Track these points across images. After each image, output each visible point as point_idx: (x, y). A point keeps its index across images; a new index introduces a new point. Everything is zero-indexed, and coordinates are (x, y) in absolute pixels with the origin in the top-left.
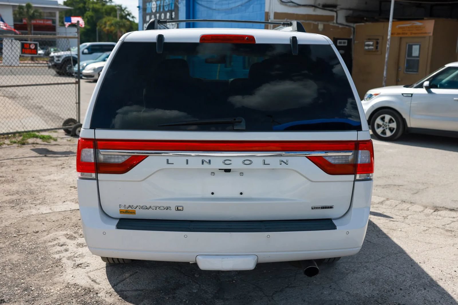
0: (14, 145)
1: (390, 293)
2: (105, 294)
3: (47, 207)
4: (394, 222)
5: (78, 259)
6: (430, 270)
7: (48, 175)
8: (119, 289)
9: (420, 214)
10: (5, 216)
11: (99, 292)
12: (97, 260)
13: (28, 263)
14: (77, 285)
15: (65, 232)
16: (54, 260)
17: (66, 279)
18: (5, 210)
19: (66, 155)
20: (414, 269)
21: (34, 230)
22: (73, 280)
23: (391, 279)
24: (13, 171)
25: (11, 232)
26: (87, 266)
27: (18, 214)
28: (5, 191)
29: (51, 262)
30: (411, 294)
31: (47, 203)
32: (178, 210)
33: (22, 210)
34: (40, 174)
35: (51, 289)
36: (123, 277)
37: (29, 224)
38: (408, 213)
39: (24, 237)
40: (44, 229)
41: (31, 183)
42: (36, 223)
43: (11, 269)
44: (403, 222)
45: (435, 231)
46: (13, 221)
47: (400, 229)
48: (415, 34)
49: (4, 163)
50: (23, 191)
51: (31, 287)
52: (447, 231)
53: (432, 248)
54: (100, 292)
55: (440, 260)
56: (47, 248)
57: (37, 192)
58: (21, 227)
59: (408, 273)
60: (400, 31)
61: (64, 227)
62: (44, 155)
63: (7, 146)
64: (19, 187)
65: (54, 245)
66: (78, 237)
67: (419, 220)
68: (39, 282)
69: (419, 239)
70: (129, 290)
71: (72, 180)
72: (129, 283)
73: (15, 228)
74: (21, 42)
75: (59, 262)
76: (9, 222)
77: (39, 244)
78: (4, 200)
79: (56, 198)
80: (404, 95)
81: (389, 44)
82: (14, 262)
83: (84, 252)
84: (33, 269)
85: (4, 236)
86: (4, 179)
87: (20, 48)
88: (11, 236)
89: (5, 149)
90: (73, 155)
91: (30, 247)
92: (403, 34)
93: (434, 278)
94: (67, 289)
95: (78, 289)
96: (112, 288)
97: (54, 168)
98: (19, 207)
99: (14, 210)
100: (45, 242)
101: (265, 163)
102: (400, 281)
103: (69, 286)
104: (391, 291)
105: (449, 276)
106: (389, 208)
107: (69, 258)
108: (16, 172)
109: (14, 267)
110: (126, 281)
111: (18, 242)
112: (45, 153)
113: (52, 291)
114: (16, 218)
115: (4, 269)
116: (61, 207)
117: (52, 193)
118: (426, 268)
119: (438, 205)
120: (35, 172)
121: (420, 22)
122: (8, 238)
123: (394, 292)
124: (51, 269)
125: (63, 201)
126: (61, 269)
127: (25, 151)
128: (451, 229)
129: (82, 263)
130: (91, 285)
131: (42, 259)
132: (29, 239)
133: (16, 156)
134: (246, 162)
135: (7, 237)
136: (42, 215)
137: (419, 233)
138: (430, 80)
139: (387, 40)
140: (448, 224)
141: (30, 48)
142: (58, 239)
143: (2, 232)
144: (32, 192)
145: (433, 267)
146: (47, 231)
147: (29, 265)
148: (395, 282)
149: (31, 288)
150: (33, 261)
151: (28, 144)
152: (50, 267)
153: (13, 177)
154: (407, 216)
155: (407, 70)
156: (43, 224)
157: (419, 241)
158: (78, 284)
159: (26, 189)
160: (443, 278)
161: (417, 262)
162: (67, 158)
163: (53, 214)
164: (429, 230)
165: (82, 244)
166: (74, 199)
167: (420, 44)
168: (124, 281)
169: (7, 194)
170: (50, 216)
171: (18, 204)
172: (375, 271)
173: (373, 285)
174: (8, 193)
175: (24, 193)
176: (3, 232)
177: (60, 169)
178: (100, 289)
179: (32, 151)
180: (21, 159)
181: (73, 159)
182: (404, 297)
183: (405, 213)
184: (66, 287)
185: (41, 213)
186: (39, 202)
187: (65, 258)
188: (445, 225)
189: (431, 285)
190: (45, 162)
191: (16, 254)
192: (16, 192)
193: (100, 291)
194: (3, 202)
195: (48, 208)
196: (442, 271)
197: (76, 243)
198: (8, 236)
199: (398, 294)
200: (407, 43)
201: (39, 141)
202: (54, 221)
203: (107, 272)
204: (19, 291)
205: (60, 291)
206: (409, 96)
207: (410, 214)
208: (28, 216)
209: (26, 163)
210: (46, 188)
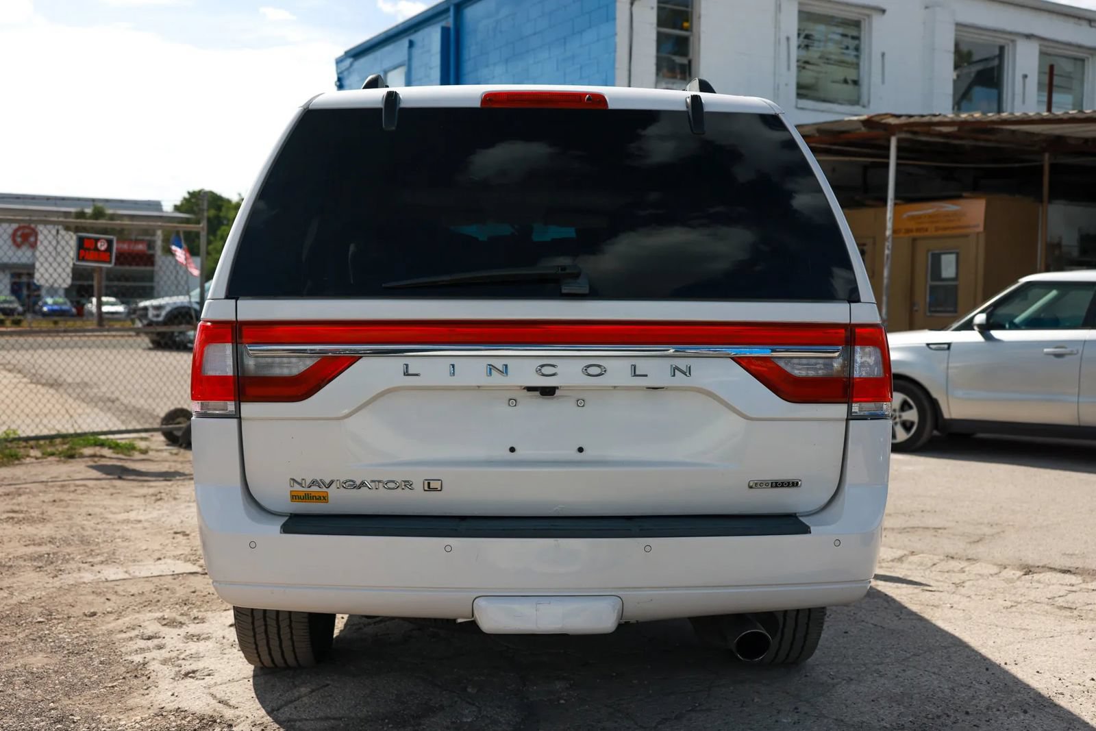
0: (50, 459)
1: (942, 720)
2: (251, 726)
3: (118, 568)
4: (933, 593)
5: (187, 663)
6: (1032, 677)
7: (124, 512)
8: (283, 718)
9: (990, 578)
10: (20, 584)
11: (236, 723)
12: (231, 664)
13: (68, 672)
14: (182, 711)
15: (159, 615)
16: (131, 665)
17: (157, 701)
18: (22, 573)
19: (168, 478)
20: (993, 676)
21: (86, 612)
22: (173, 702)
23: (941, 695)
24: (44, 502)
25: (33, 614)
26: (209, 675)
27: (51, 580)
28: (22, 537)
29: (124, 669)
30: (992, 722)
31: (118, 561)
32: (430, 489)
33: (61, 574)
34: (105, 509)
35: (119, 720)
36: (293, 694)
37: (74, 600)
38: (963, 577)
39: (61, 623)
40: (109, 610)
41: (84, 524)
42: (90, 598)
43: (26, 683)
44: (954, 593)
45: (1031, 608)
46: (38, 593)
47: (949, 605)
48: (945, 229)
49: (26, 488)
50: (64, 539)
51: (72, 715)
52: (1061, 608)
53: (1030, 638)
54: (239, 724)
55: (1054, 659)
56: (114, 644)
57: (97, 540)
58: (57, 606)
59: (981, 684)
60: (912, 225)
61: (157, 605)
62: (116, 477)
63: (33, 460)
64: (57, 531)
65: (131, 638)
66: (187, 622)
67: (991, 590)
68: (91, 708)
69: (997, 623)
70: (308, 718)
71: (179, 521)
72: (308, 705)
73: (42, 607)
74: (77, 236)
75: (141, 669)
76: (29, 595)
77: (96, 637)
78: (19, 553)
79: (140, 552)
80: (931, 346)
81: (890, 247)
82: (35, 669)
83: (201, 650)
84: (80, 683)
85: (13, 621)
86: (21, 516)
87: (75, 248)
88: (31, 622)
89: (29, 467)
90: (181, 478)
91: (75, 643)
92: (918, 230)
93: (1044, 692)
94: (159, 718)
95: (185, 717)
96: (266, 714)
97: (138, 500)
98: (53, 568)
99: (41, 573)
100: (110, 632)
101: (637, 373)
102: (964, 698)
103: (164, 714)
104: (945, 717)
105: (1082, 688)
106: (919, 568)
107: (164, 662)
108: (50, 504)
109: (34, 678)
110: (302, 701)
111: (47, 632)
112: (121, 473)
113: (122, 723)
114: (45, 587)
115: (9, 682)
116: (150, 569)
117: (131, 543)
118: (1023, 673)
119: (1030, 562)
120: (95, 506)
121: (953, 204)
122: (24, 625)
123: (952, 719)
124: (121, 683)
125: (156, 557)
126: (147, 682)
127: (73, 468)
128: (1070, 605)
129: (195, 669)
130: (218, 709)
131: (101, 664)
132: (72, 627)
133: (52, 478)
134: (592, 371)
135: (22, 624)
136: (107, 584)
137: (996, 612)
138: (989, 310)
139: (884, 239)
140: (1060, 596)
141: (97, 249)
142: (140, 626)
143: (11, 613)
144: (84, 541)
145: (1038, 672)
146: (116, 614)
147: (69, 674)
148: (951, 699)
149: (71, 717)
150: (80, 668)
151: (82, 456)
152: (120, 679)
153: (43, 513)
154: (963, 583)
155: (933, 309)
156: (108, 599)
157: (997, 626)
158: (186, 709)
159: (72, 534)
160: (1065, 692)
161: (998, 662)
162: (169, 483)
163: (131, 581)
164: (1017, 607)
165: (199, 635)
166: (182, 554)
167: (958, 251)
168: (297, 702)
169: (29, 542)
170: (124, 585)
171: (52, 563)
172: (901, 680)
173: (899, 704)
174: (30, 540)
175: (66, 542)
176: (13, 614)
177: (152, 502)
178: (238, 717)
179: (90, 470)
180: (63, 483)
181: (182, 485)
182: (978, 727)
183: (957, 578)
184: (157, 715)
185: (104, 580)
186: (99, 558)
187: (156, 662)
188: (1055, 597)
189: (1040, 705)
190: (119, 489)
191: (41, 655)
192: (49, 539)
193: (239, 721)
194: (17, 558)
195: (121, 570)
196: (1060, 679)
197: (183, 634)
198: (23, 622)
199: (960, 721)
200: (928, 251)
201: (106, 452)
202: (133, 595)
203: (255, 685)
204: (42, 724)
205: (142, 723)
206: (943, 349)
207: (968, 579)
208: (72, 585)
209: (76, 490)
210: (117, 534)
